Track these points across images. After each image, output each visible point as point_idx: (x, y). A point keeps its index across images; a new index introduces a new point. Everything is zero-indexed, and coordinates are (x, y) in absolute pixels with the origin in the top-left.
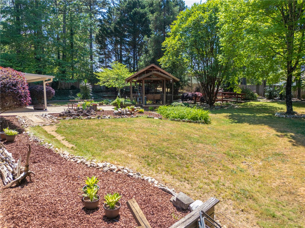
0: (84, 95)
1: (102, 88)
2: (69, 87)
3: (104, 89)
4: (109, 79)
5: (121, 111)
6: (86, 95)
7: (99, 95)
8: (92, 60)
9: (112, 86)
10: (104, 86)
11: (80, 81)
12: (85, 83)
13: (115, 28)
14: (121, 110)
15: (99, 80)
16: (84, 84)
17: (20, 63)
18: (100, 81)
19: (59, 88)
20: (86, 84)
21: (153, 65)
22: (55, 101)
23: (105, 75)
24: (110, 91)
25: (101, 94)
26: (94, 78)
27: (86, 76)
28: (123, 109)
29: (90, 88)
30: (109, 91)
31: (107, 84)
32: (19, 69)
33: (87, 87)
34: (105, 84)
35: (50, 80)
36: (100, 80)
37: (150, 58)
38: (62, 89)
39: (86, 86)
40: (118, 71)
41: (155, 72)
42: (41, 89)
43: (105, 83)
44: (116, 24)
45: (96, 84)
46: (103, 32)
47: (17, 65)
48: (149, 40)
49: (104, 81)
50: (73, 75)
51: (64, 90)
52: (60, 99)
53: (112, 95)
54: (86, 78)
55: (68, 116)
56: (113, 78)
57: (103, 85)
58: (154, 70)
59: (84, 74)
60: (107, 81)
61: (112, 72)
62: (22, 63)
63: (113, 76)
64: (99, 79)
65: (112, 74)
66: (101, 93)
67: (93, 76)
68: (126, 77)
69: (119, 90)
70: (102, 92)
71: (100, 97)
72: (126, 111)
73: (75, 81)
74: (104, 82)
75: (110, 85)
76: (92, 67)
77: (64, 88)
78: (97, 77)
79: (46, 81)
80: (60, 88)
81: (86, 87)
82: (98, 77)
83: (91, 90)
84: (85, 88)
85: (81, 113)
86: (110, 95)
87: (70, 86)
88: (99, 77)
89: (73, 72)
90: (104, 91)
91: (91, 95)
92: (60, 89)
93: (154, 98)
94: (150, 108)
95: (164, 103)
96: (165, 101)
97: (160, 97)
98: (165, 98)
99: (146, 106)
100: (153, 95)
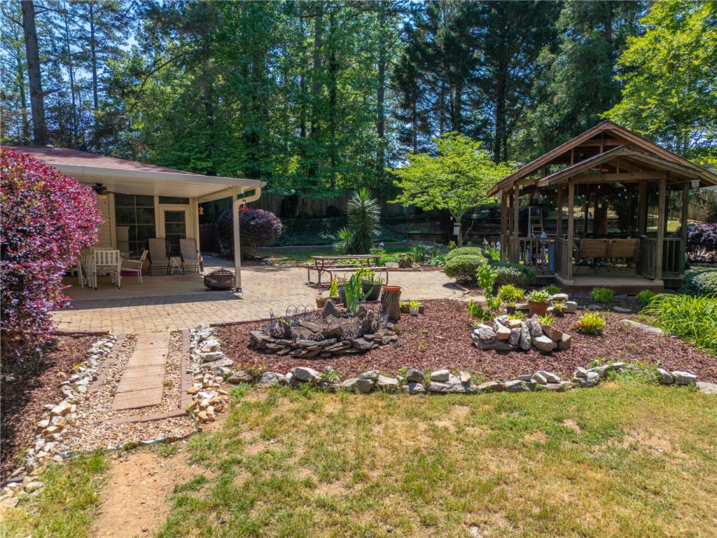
0: (358, 233)
1: (405, 211)
2: (322, 211)
3: (410, 214)
4: (431, 187)
5: (509, 331)
6: (364, 233)
7: (397, 232)
8: (381, 136)
9: (435, 207)
10: (413, 205)
11: (348, 193)
12: (363, 200)
13: (449, 40)
14: (506, 324)
15: (400, 191)
16: (359, 201)
17: (206, 150)
18: (403, 194)
19: (298, 214)
20: (363, 203)
21: (608, 128)
22: (285, 249)
23: (418, 175)
24: (427, 219)
25: (402, 228)
26: (386, 183)
27: (364, 179)
28: (518, 321)
29: (374, 214)
30: (423, 220)
31: (423, 201)
32: (204, 165)
33: (367, 210)
34: (416, 200)
35: (252, 192)
36: (403, 189)
37: (560, 115)
38: (307, 217)
39: (364, 208)
40: (457, 160)
41: (626, 152)
42: (247, 220)
43: (416, 197)
44: (451, 28)
45: (392, 202)
46: (413, 59)
47: (198, 155)
48: (554, 59)
49: (413, 192)
50: (333, 177)
51: (310, 217)
52: (299, 242)
53: (432, 232)
54: (366, 185)
55: (280, 349)
56: (440, 183)
57: (411, 203)
58: (609, 144)
59: (361, 176)
60: (422, 193)
61: (438, 165)
62: (211, 150)
63: (443, 177)
64: (400, 185)
65: (440, 171)
66: (403, 225)
67: (383, 180)
68: (481, 176)
69: (459, 218)
70: (404, 221)
71: (400, 236)
72: (530, 330)
73: (336, 195)
74: (414, 196)
75: (428, 205)
76: (381, 154)
77: (311, 213)
78: (395, 182)
79: (240, 196)
80: (300, 213)
81: (364, 212)
82: (398, 182)
83: (377, 218)
84: (362, 213)
85: (333, 340)
86: (425, 231)
87: (324, 208)
88: (400, 180)
89: (333, 169)
90: (411, 221)
91: (377, 233)
92: (300, 216)
93: (611, 251)
94: (598, 296)
95: (655, 274)
96: (658, 267)
97: (634, 247)
98: (659, 254)
99: (576, 285)
100: (605, 241)
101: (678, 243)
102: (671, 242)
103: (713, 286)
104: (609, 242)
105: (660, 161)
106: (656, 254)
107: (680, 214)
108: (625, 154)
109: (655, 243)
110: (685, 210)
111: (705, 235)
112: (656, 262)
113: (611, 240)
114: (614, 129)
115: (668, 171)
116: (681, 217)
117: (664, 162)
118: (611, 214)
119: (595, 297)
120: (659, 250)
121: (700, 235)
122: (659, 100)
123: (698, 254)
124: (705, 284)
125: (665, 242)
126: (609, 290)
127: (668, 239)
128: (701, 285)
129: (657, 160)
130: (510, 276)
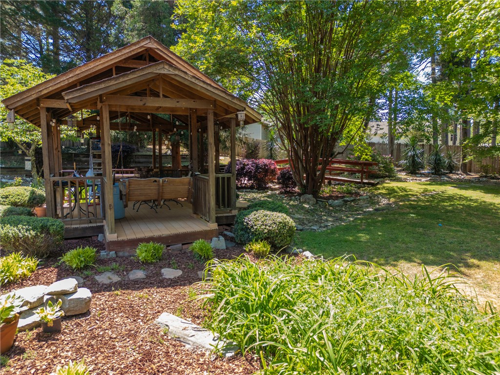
21: (150, 45)
93: (162, 193)
94: (144, 255)
95: (209, 215)
96: (211, 209)
97: (187, 187)
98: (211, 193)
99: (120, 239)
100: (155, 181)
101: (229, 179)
102: (223, 178)
103: (263, 227)
104: (159, 181)
105: (205, 86)
106: (209, 194)
107: (230, 152)
108: (166, 72)
109: (208, 181)
110: (233, 149)
111: (247, 167)
112: (209, 203)
113: (161, 180)
114: (158, 49)
115: (215, 100)
116: (230, 154)
117: (209, 88)
118: (183, 151)
119: (140, 258)
120: (211, 190)
121: (243, 168)
122: (206, 39)
123: (243, 182)
124: (256, 225)
125: (217, 179)
126: (157, 245)
127: (220, 175)
128: (252, 227)
129: (202, 84)
130: (17, 238)
